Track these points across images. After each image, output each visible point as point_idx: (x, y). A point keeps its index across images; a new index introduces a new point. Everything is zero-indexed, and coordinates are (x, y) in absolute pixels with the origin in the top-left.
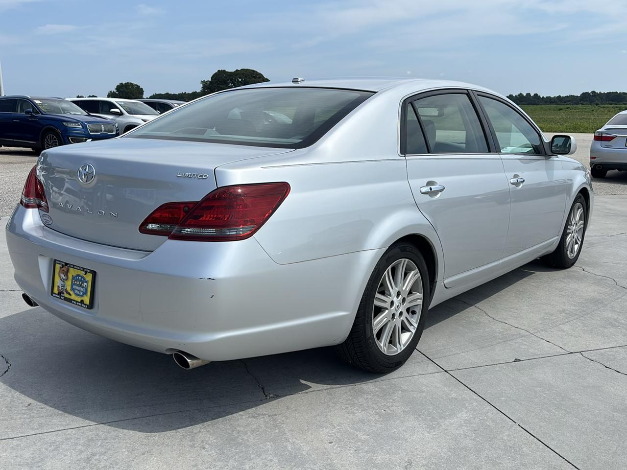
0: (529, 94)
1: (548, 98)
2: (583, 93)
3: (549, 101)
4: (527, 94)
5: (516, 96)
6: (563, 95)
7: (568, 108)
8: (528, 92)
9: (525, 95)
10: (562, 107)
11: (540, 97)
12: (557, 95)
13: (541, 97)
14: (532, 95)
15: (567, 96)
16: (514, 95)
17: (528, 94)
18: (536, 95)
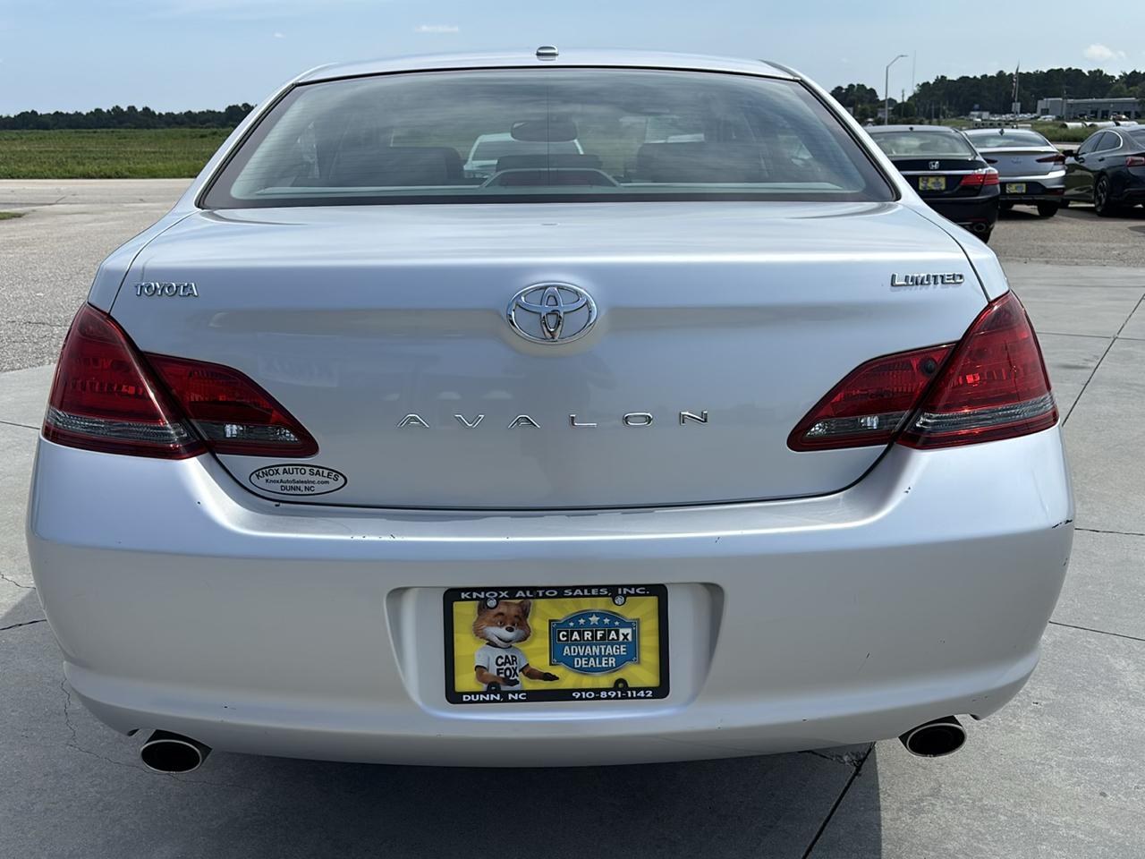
0: (133, 107)
1: (169, 115)
2: (229, 107)
3: (171, 120)
4: (129, 108)
5: (108, 111)
6: (196, 110)
7: (215, 133)
8: (131, 105)
9: (125, 109)
10: (203, 131)
11: (154, 113)
12: (184, 111)
13: (157, 113)
14: (140, 109)
15: (203, 112)
16: (105, 111)
17: (132, 109)
18: (146, 109)
